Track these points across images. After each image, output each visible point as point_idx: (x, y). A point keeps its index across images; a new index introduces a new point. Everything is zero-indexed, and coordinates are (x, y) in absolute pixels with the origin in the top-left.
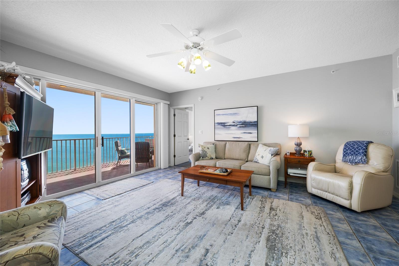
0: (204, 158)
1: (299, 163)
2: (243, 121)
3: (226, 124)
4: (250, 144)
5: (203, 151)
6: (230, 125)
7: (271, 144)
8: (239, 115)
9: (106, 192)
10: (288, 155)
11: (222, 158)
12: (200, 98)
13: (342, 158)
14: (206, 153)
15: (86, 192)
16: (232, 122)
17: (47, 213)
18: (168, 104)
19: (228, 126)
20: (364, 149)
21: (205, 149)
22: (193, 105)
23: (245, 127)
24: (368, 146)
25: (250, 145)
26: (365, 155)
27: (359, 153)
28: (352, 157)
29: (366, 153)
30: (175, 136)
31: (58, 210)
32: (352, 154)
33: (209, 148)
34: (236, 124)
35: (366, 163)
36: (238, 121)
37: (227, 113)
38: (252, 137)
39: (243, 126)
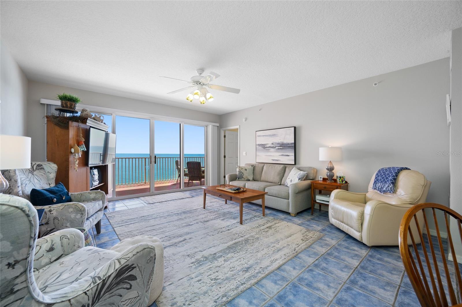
0: (239, 179)
1: (325, 189)
2: (281, 143)
3: (266, 146)
4: (285, 166)
5: (240, 172)
6: (269, 147)
7: (305, 167)
8: (277, 137)
9: (153, 200)
10: (321, 181)
11: (258, 180)
12: (244, 120)
13: (373, 185)
14: (243, 174)
15: (141, 198)
16: (271, 144)
17: (94, 197)
18: (218, 126)
19: (268, 147)
20: (394, 176)
21: (241, 171)
22: (239, 126)
23: (283, 149)
24: (400, 173)
25: (285, 168)
26: (393, 183)
27: (388, 181)
28: (381, 184)
29: (394, 182)
30: (225, 157)
31: (100, 196)
32: (382, 182)
33: (246, 170)
34: (275, 146)
35: (393, 192)
36: (276, 142)
37: (267, 135)
38: (289, 160)
39: (281, 148)
